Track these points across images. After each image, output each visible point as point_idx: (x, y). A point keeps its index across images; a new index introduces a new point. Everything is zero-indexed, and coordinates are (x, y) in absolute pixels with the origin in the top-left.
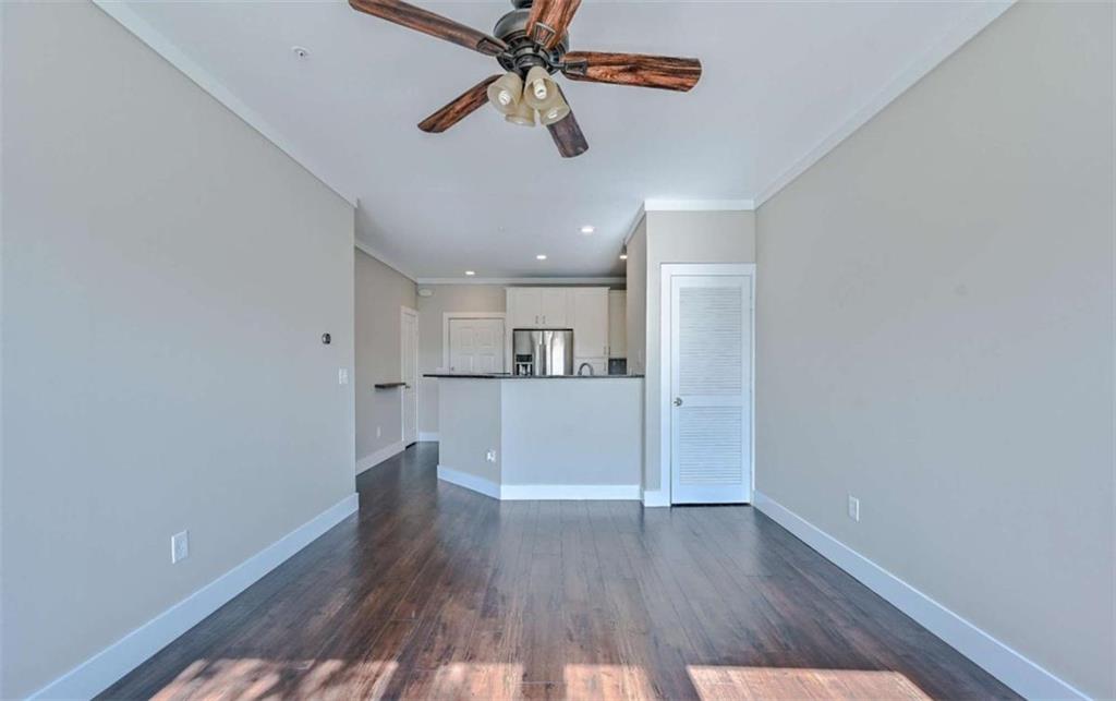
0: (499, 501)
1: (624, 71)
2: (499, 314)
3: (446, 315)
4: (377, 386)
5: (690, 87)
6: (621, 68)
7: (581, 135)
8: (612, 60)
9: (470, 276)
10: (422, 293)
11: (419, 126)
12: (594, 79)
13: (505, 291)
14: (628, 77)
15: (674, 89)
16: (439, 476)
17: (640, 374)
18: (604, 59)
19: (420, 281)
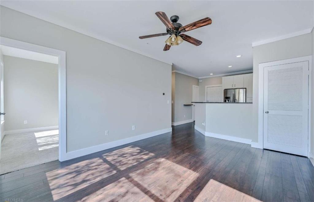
0: (205, 136)
1: (193, 27)
2: (221, 85)
3: (206, 87)
4: (184, 105)
5: (211, 23)
6: (192, 26)
7: (198, 40)
8: (189, 26)
9: (212, 75)
10: (200, 81)
11: (164, 50)
12: (188, 31)
13: (222, 78)
14: (195, 27)
15: (207, 25)
16: (195, 128)
17: (251, 102)
18: (187, 26)
19: (199, 78)
